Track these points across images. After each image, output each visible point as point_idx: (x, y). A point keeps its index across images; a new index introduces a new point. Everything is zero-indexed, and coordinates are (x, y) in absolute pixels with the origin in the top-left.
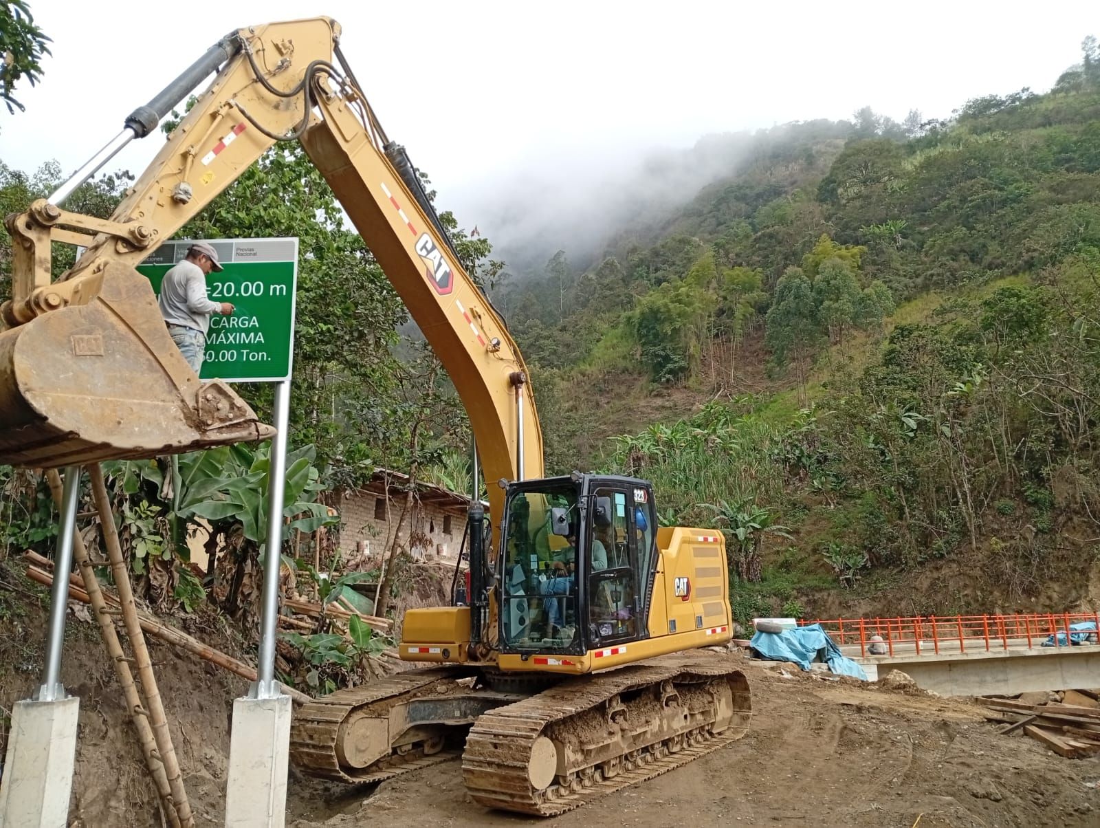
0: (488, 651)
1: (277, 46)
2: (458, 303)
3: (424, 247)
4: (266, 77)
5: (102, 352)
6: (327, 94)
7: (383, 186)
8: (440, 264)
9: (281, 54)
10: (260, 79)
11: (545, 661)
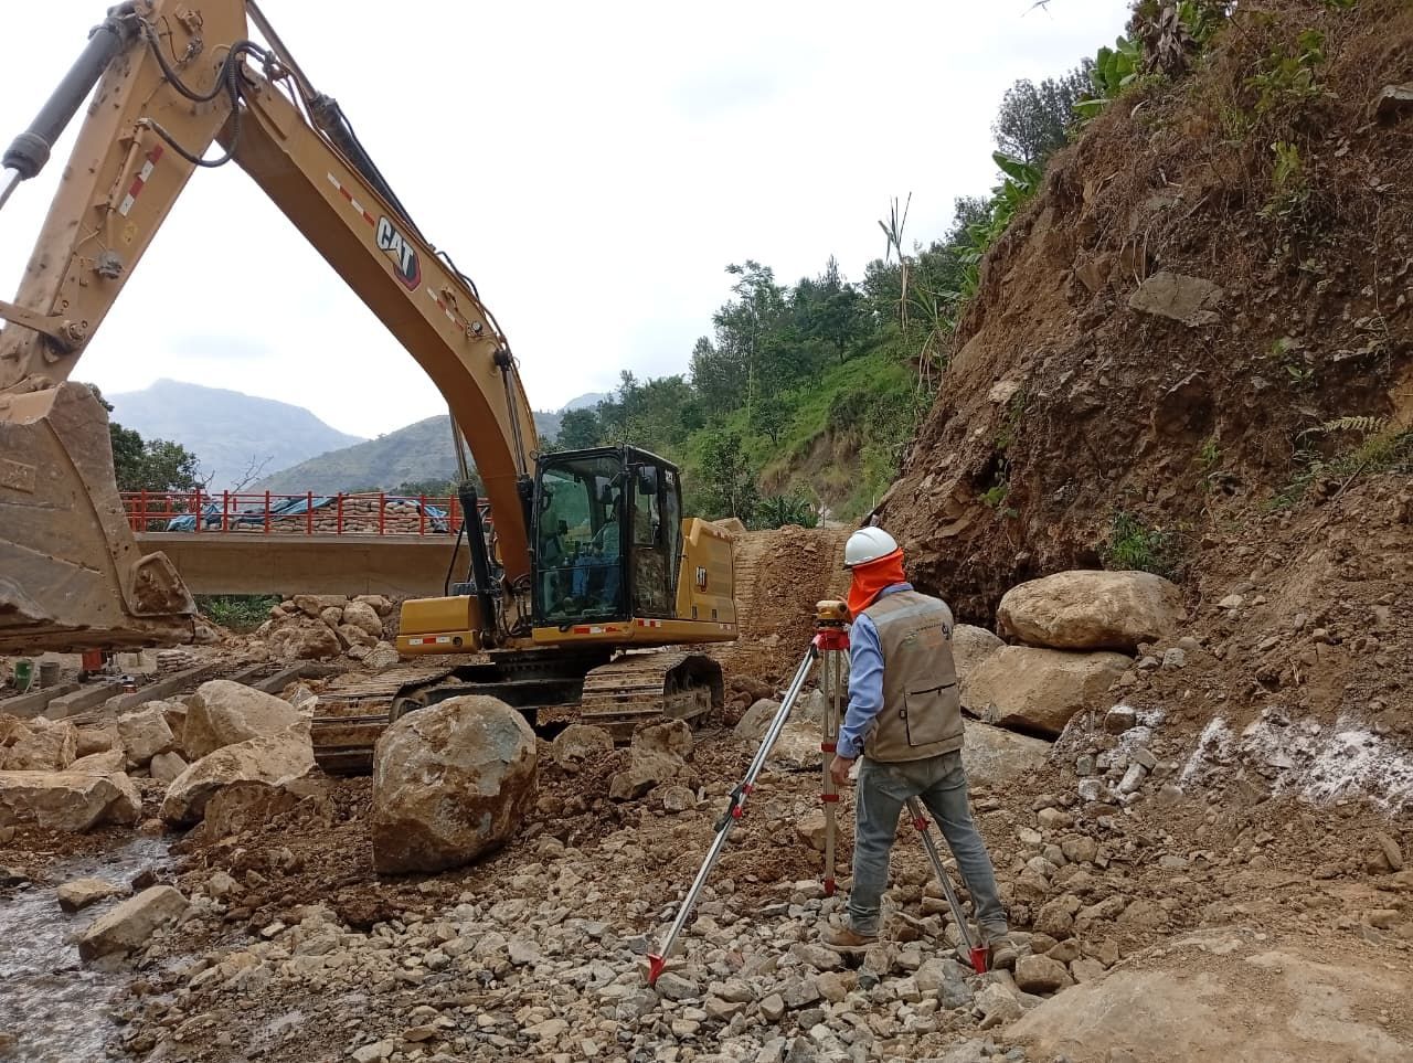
0: (505, 637)
1: (182, 23)
2: (429, 291)
3: (385, 236)
4: (176, 73)
5: (31, 488)
6: (253, 84)
7: (330, 177)
8: (403, 249)
9: (189, 32)
10: (170, 78)
11: (588, 631)
